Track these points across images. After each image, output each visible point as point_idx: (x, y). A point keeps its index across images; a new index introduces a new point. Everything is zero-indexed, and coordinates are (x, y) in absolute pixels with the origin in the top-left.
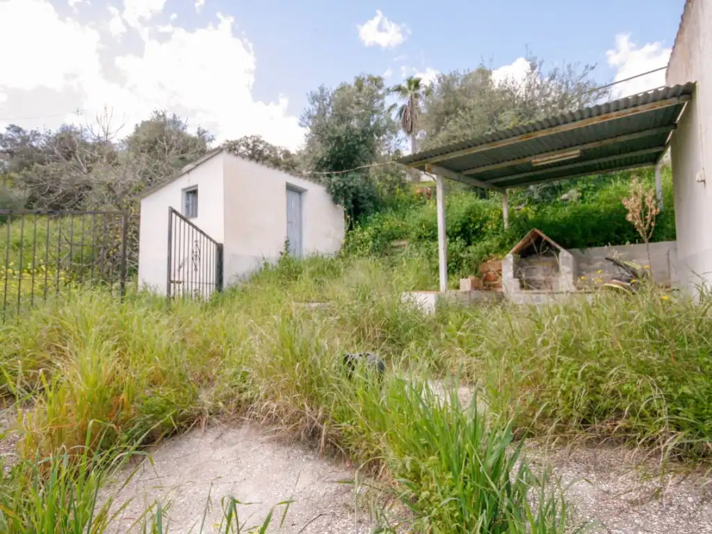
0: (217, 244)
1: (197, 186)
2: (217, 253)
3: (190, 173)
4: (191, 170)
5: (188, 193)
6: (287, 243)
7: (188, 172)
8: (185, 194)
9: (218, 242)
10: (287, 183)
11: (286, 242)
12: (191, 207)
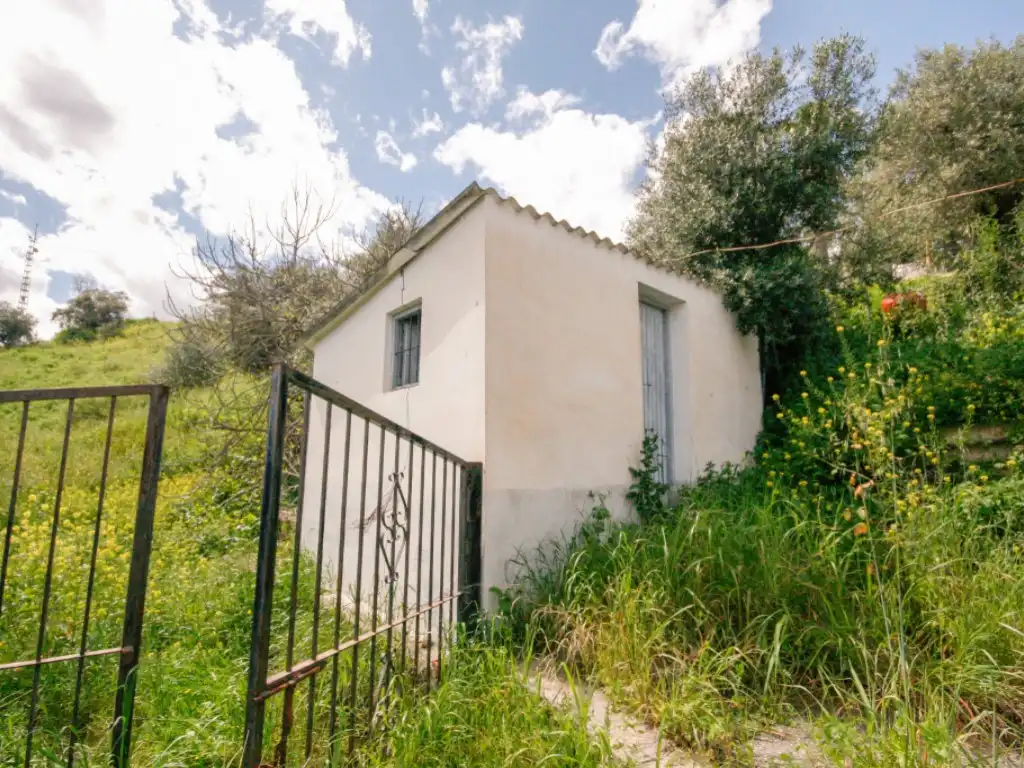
0: (465, 466)
1: (419, 302)
2: (463, 495)
3: (408, 272)
4: (406, 265)
5: (402, 322)
6: (649, 445)
7: (401, 270)
8: (393, 325)
9: (469, 458)
10: (641, 285)
11: (646, 443)
12: (406, 354)
